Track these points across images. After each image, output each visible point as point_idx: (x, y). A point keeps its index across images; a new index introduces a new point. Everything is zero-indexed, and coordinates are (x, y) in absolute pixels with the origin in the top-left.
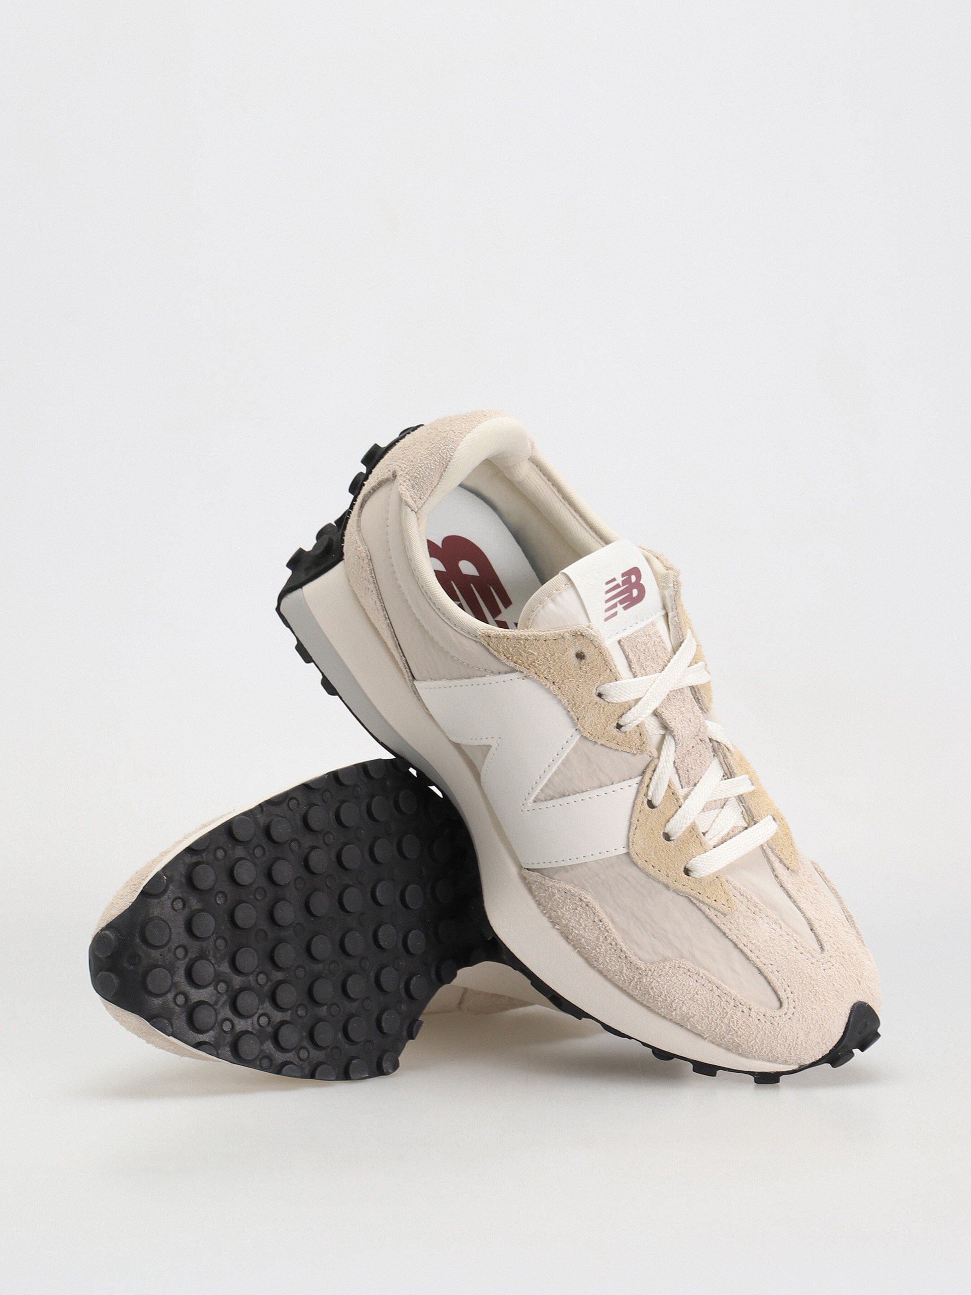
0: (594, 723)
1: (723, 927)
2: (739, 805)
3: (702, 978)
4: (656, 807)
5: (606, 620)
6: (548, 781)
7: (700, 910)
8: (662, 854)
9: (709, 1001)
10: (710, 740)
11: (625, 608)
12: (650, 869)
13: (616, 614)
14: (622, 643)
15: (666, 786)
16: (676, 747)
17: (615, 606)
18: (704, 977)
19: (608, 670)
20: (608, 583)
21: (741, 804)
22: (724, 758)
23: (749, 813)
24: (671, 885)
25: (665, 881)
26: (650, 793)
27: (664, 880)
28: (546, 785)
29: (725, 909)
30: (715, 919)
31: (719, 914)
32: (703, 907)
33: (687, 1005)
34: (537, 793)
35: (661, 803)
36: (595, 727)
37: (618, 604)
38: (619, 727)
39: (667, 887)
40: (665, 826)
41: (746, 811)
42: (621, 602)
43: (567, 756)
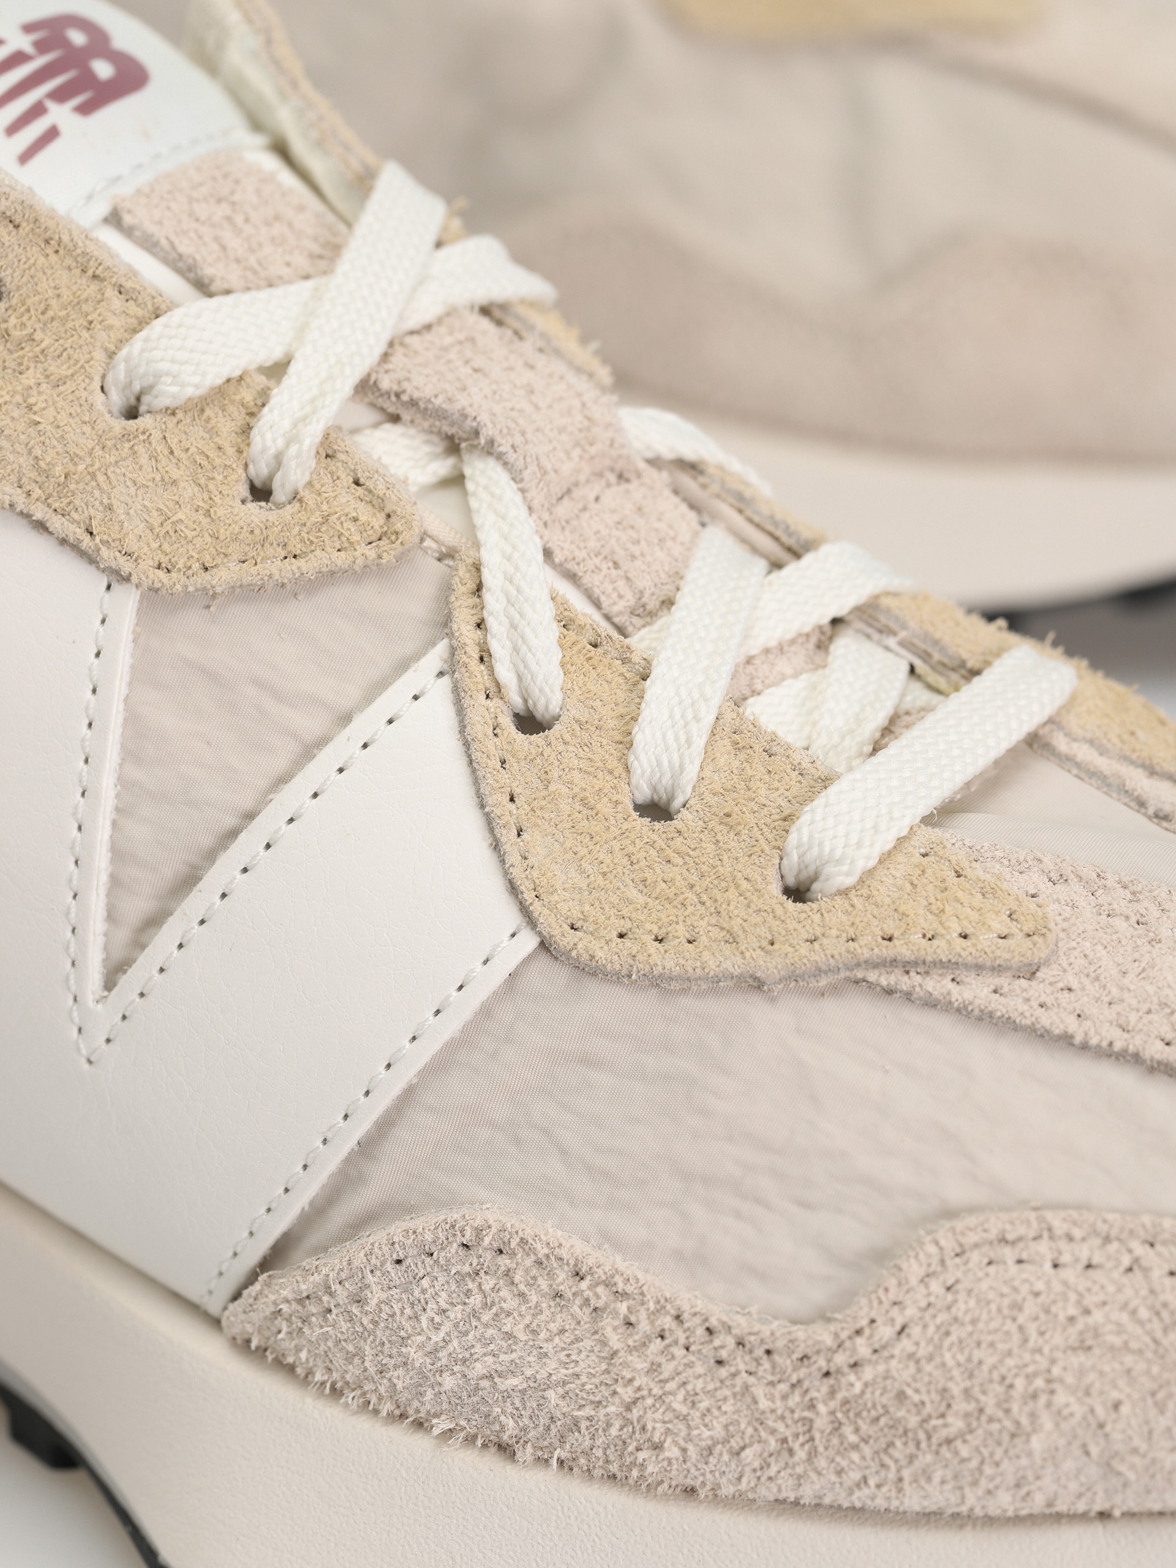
0: (155, 513)
1: (1046, 1019)
2: (887, 648)
3: (1070, 1238)
4: (557, 718)
5: (25, 157)
6: (113, 861)
7: (931, 1004)
8: (673, 872)
9: (1144, 1313)
10: (655, 462)
11: (85, 109)
12: (663, 960)
13: (52, 134)
14: (127, 219)
15: (554, 630)
16: (523, 491)
17: (37, 111)
18: (1077, 1233)
19: (110, 292)
21: (892, 642)
22: (740, 511)
23: (937, 656)
24: (768, 966)
25: (732, 963)
26: (505, 673)
27: (727, 965)
28: (115, 882)
29: (1018, 949)
30: (1000, 1006)
31: (1003, 981)
32: (936, 985)
33: (1070, 1379)
34: (101, 940)
35: (566, 692)
36: (168, 526)
37: (49, 106)
38: (261, 493)
39: (756, 985)
40: (627, 769)
41: (926, 656)
42: (59, 95)
43: (132, 719)
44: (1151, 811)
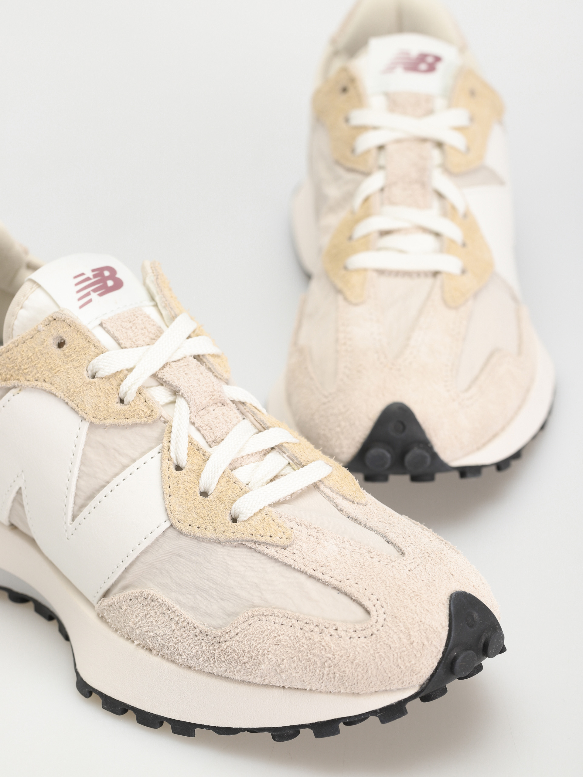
0: (94, 404)
1: (286, 560)
2: (284, 457)
3: (278, 616)
4: (184, 468)
5: (81, 307)
6: (76, 489)
7: (260, 553)
8: (204, 511)
9: (292, 638)
10: (233, 402)
11: (100, 295)
12: (199, 533)
13: (90, 301)
14: (104, 325)
15: (186, 445)
16: (189, 407)
17: (88, 294)
18: (280, 616)
19: (92, 346)
20: (76, 277)
21: (285, 455)
22: (253, 416)
23: (295, 461)
24: (222, 538)
25: (214, 536)
26: (173, 455)
27: (213, 536)
28: (76, 495)
29: (283, 542)
30: (276, 556)
31: (278, 549)
32: (262, 548)
33: (273, 652)
34: (72, 509)
35: (188, 461)
36: (97, 407)
37: (92, 293)
38: (122, 401)
39: (218, 542)
40: (199, 483)
41: (293, 460)
42: (95, 290)
43: (84, 454)
44: (339, 508)
